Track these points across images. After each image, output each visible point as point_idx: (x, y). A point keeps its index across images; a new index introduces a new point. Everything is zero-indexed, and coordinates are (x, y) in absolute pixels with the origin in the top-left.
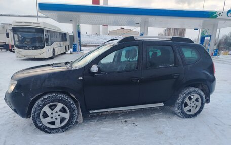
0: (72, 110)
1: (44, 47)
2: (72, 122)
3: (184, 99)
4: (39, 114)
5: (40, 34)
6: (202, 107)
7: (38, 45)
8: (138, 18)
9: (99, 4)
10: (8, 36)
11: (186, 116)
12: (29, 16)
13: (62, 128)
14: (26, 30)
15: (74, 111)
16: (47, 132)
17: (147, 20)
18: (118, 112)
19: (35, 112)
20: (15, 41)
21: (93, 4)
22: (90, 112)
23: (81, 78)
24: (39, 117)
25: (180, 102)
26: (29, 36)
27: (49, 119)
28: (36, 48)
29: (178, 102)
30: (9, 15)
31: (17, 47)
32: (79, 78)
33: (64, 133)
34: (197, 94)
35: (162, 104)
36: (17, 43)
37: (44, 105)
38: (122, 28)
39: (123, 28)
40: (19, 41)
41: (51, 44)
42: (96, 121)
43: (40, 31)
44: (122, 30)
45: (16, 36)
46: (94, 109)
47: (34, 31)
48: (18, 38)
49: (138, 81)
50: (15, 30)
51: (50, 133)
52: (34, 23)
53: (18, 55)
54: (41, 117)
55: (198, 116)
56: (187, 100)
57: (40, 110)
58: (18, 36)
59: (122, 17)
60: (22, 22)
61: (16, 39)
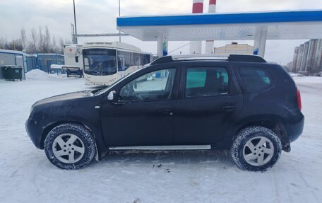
0: (87, 144)
1: (115, 72)
2: (88, 159)
3: (243, 142)
4: (51, 145)
5: (112, 57)
6: (276, 157)
7: (109, 70)
8: (252, 28)
9: (202, 12)
10: (77, 61)
11: (248, 167)
12: (108, 35)
13: (76, 164)
14: (100, 52)
15: (89, 145)
16: (59, 167)
17: (264, 29)
18: (146, 152)
19: (47, 142)
20: (84, 66)
21: (193, 12)
22: (110, 149)
23: (98, 107)
24: (51, 148)
25: (237, 147)
26: (101, 59)
27: (61, 153)
28: (107, 74)
29: (235, 146)
30: (86, 35)
31: (86, 72)
32: (96, 107)
33: (78, 170)
34: (266, 137)
35: (209, 147)
36: (87, 68)
37: (56, 136)
38: (233, 43)
39: (236, 43)
40: (89, 66)
41: (126, 69)
42: (122, 161)
43: (113, 52)
44: (234, 45)
45: (86, 60)
46: (115, 146)
47: (106, 52)
48: (89, 62)
49: (171, 114)
50: (86, 53)
51: (63, 168)
52: (106, 43)
53: (87, 82)
54: (54, 149)
55: (269, 169)
56: (249, 144)
57: (53, 141)
58: (89, 59)
59: (232, 28)
60: (92, 43)
61: (87, 64)
